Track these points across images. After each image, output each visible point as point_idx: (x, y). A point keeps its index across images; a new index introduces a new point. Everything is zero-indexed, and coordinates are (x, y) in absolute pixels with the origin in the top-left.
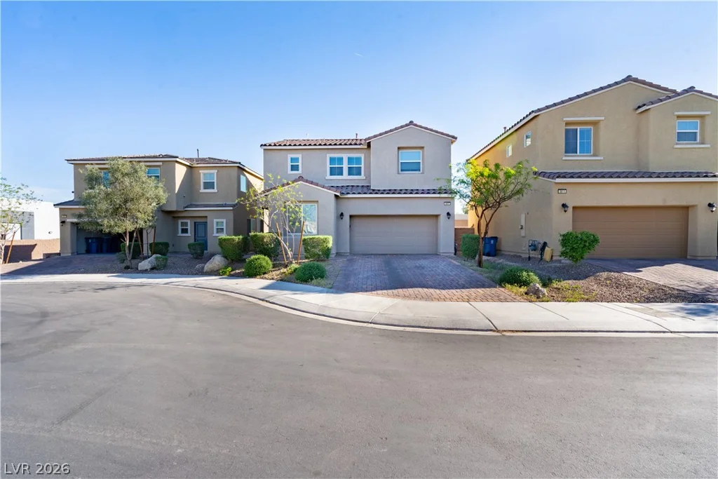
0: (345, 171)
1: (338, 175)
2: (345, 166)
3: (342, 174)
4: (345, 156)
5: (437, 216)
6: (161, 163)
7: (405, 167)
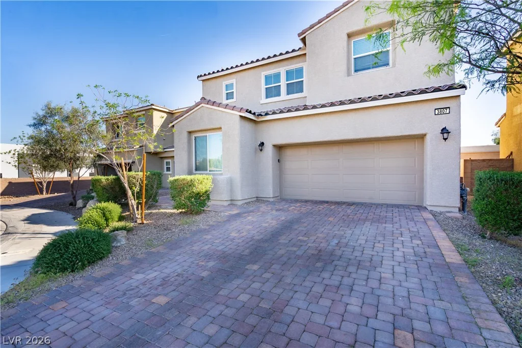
0: (283, 90)
1: (275, 96)
2: (283, 83)
3: (279, 94)
4: (282, 70)
5: (422, 137)
6: (144, 112)
7: (361, 65)
